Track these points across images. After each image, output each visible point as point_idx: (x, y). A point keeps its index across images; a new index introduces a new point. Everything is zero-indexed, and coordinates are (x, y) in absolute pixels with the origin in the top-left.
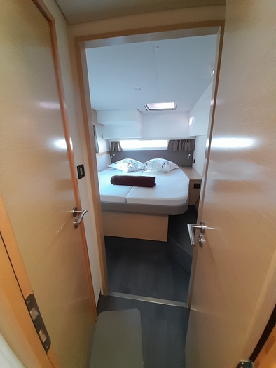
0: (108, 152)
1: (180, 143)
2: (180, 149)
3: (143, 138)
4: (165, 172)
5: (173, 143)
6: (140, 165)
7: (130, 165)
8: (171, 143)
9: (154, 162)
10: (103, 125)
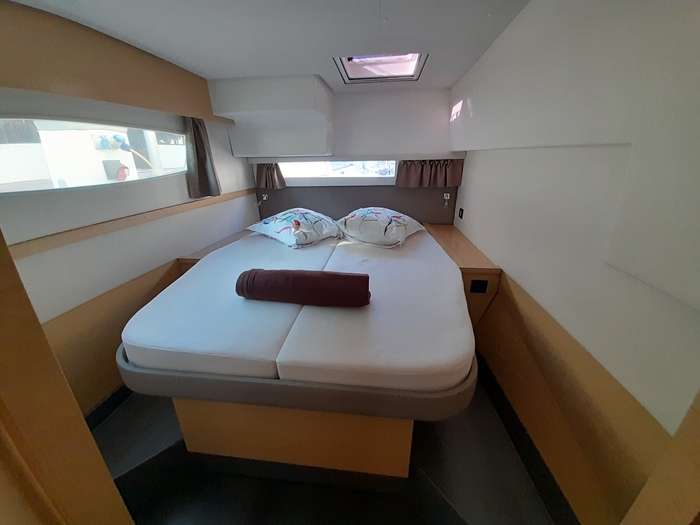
0: (250, 191)
1: (427, 168)
2: (426, 184)
3: (335, 156)
4: (395, 246)
5: (408, 169)
6: (329, 225)
7: (303, 229)
8: (405, 167)
9: (364, 218)
10: (231, 122)
